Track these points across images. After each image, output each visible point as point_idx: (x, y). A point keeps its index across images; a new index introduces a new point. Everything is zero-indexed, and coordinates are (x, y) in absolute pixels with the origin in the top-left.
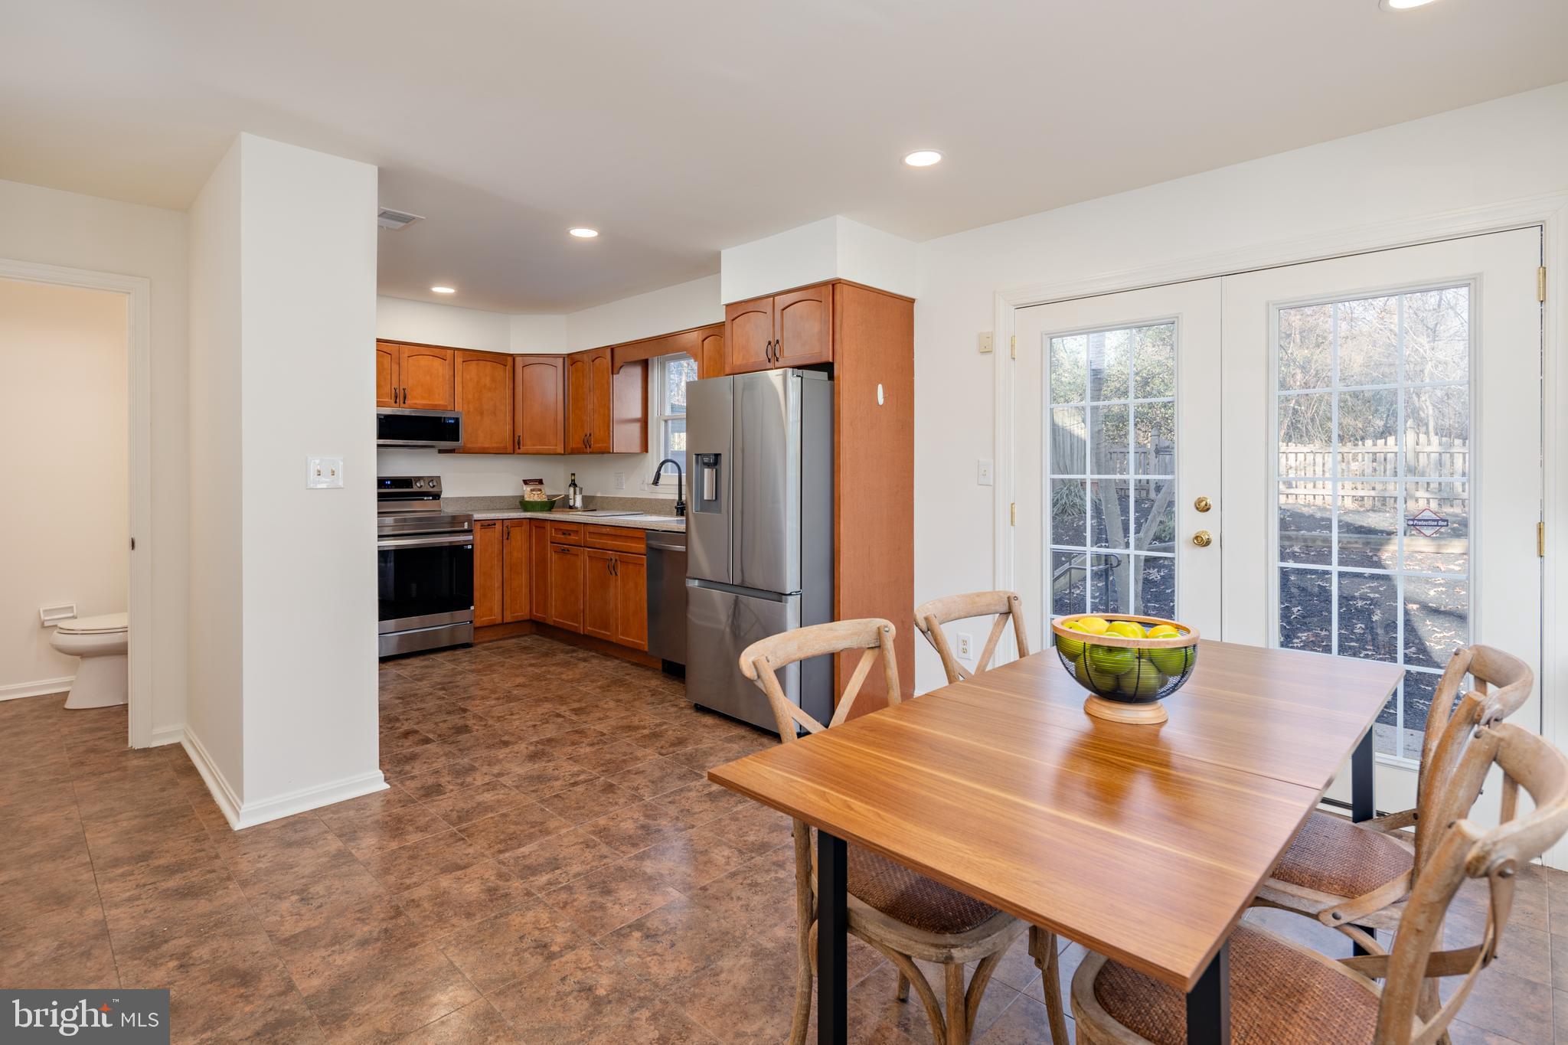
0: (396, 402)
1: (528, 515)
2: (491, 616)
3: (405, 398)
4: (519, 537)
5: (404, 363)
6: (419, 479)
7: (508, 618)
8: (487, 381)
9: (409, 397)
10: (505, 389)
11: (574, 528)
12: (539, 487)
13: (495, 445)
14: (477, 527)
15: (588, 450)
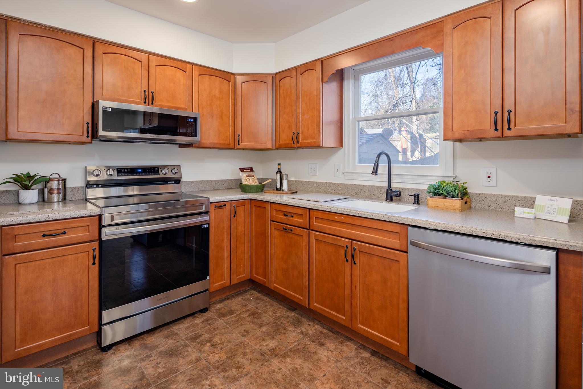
0: (145, 103)
1: (249, 196)
2: (222, 281)
3: (153, 100)
4: (242, 213)
5: (152, 70)
6: (164, 167)
7: (235, 281)
8: (216, 92)
9: (156, 99)
10: (229, 99)
11: (299, 211)
12: (251, 173)
13: (222, 142)
14: (212, 209)
15: (296, 145)
